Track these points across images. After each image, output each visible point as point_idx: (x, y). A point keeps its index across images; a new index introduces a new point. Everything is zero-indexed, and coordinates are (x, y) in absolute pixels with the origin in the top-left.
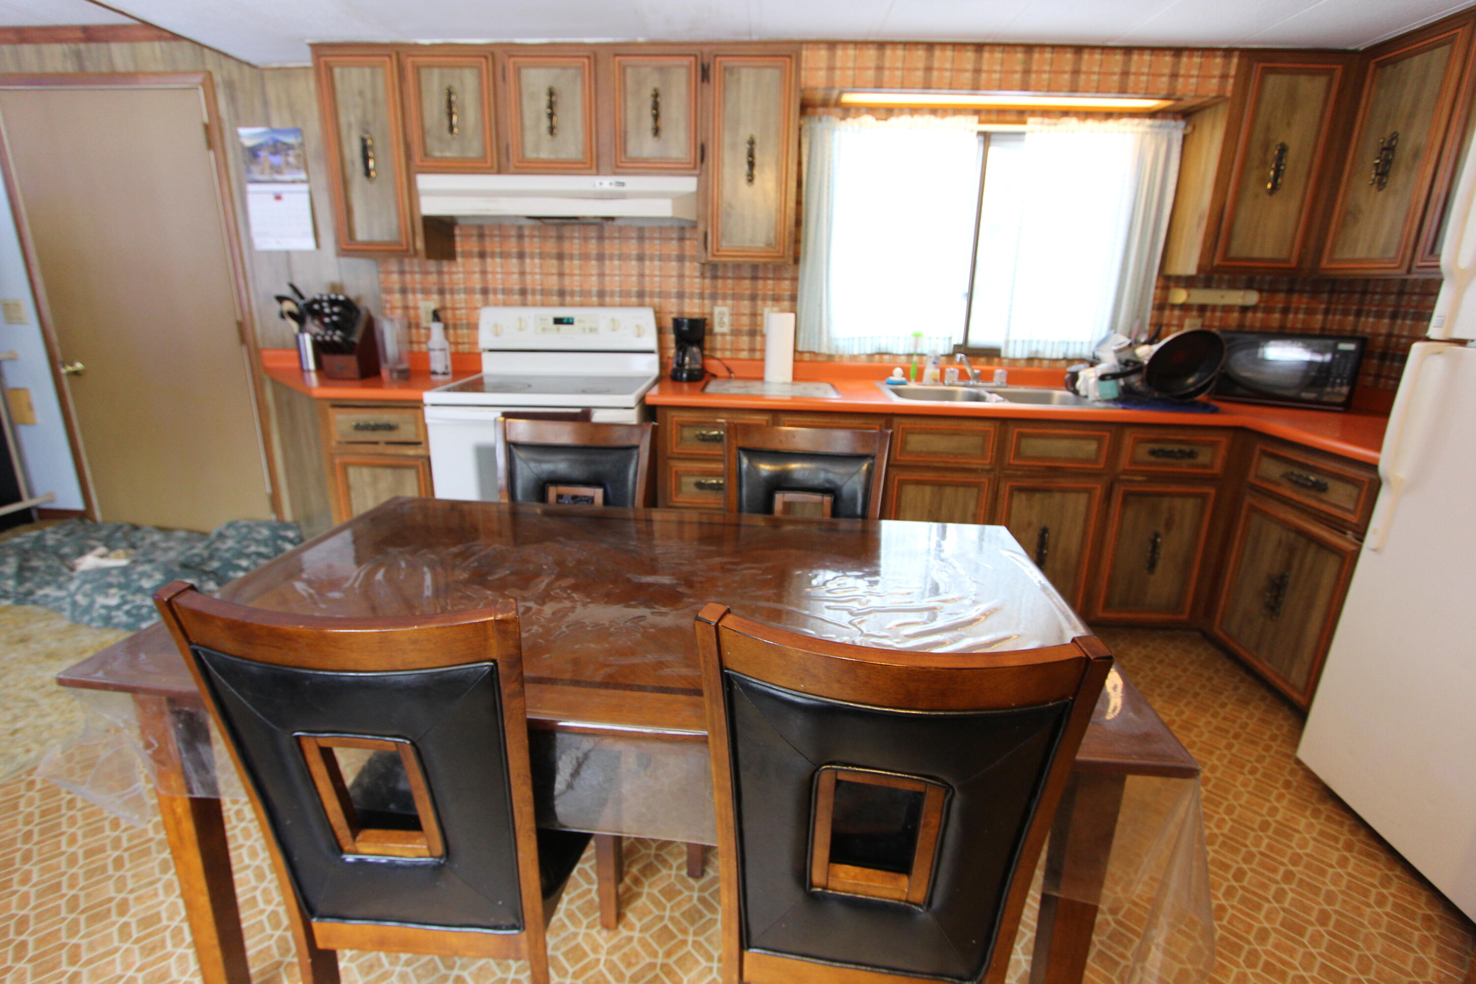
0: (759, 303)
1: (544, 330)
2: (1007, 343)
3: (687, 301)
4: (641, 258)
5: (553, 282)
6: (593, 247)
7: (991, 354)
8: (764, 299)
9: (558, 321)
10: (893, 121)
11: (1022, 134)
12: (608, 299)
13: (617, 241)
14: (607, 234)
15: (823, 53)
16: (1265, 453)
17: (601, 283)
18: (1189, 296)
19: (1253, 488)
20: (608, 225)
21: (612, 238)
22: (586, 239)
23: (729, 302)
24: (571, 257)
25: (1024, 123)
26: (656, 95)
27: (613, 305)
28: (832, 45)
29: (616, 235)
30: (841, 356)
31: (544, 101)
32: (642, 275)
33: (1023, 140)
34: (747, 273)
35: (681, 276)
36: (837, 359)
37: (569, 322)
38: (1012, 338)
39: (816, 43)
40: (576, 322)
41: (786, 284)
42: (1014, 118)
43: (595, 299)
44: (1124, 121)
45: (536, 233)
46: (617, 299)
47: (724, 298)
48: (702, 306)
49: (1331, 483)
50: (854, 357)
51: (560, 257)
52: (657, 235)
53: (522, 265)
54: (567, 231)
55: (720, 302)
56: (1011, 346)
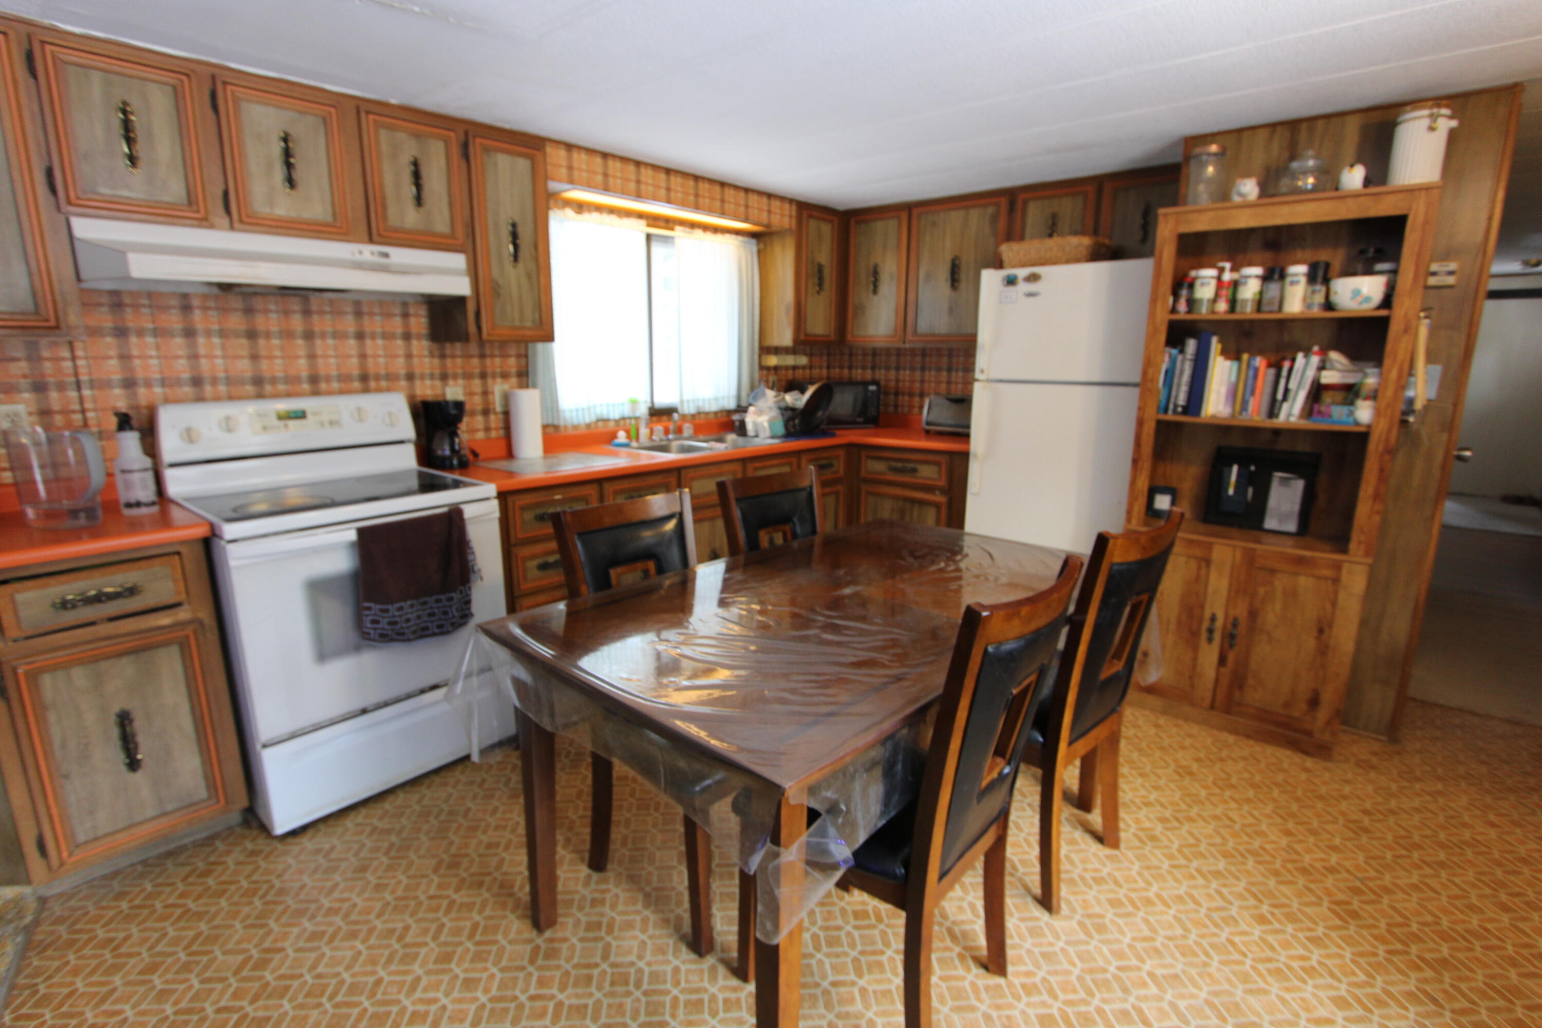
0: (490, 381)
1: (265, 428)
2: (682, 401)
3: (418, 383)
4: (360, 336)
5: (244, 366)
6: (297, 322)
7: (667, 412)
8: (494, 377)
9: (285, 416)
10: (586, 216)
11: (672, 238)
12: (323, 386)
13: (328, 317)
14: (314, 307)
15: (562, 153)
16: (868, 457)
17: (312, 365)
19: (867, 481)
20: (314, 299)
21: (322, 313)
22: (286, 313)
23: (461, 382)
24: (268, 335)
25: (672, 229)
26: (416, 164)
27: (330, 393)
28: (570, 147)
29: (327, 309)
30: (566, 427)
31: (277, 148)
32: (363, 356)
33: (673, 243)
34: (474, 350)
35: (409, 356)
36: (562, 429)
37: (301, 415)
38: (685, 398)
39: (557, 143)
40: (309, 414)
41: (512, 361)
42: (662, 224)
43: (306, 387)
44: (728, 236)
45: (212, 304)
46: (335, 385)
47: (455, 377)
48: (433, 387)
49: (920, 467)
50: (575, 427)
51: (252, 335)
52: (377, 310)
53: (193, 345)
54: (258, 303)
55: (451, 382)
56: (686, 405)
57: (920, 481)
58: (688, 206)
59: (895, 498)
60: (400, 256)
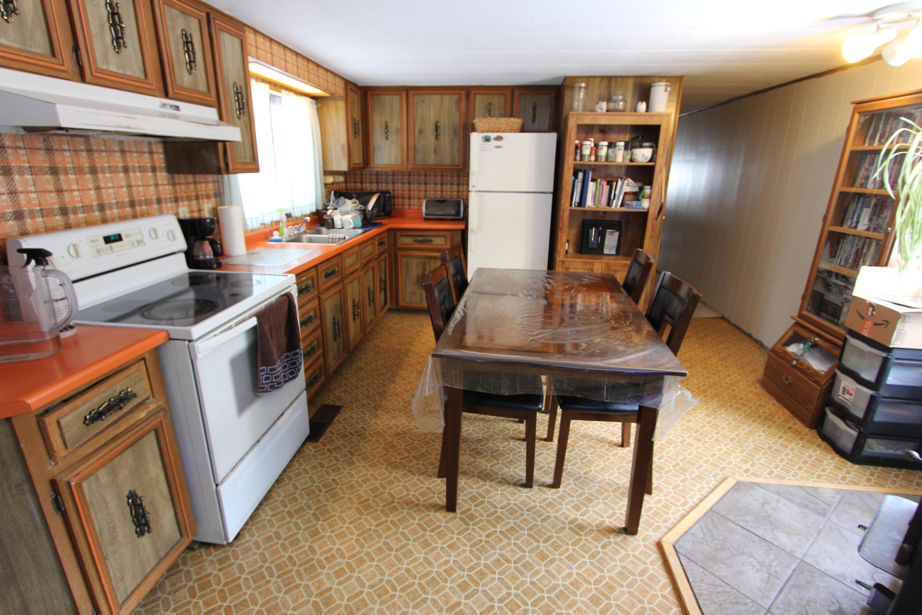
0: (201, 201)
1: (98, 251)
2: (293, 209)
3: (164, 206)
4: (126, 170)
5: (52, 200)
6: (84, 159)
8: (203, 198)
9: (108, 240)
11: (280, 97)
12: (108, 213)
13: (104, 154)
14: (94, 147)
15: (253, 36)
16: (401, 235)
17: (99, 197)
18: (334, 179)
19: (401, 249)
21: (99, 151)
22: (76, 151)
23: (186, 203)
24: (66, 171)
25: (280, 92)
28: (256, 33)
29: (103, 148)
30: (247, 231)
32: (129, 186)
35: (156, 185)
37: (118, 238)
38: (295, 206)
39: (252, 29)
40: (123, 236)
43: (97, 214)
44: (304, 98)
45: (21, 144)
47: (182, 199)
48: (172, 209)
49: (432, 239)
51: (54, 171)
52: (134, 149)
53: (11, 182)
54: (55, 143)
55: (180, 203)
56: (296, 210)
57: (435, 247)
59: (420, 257)
60: (186, 108)
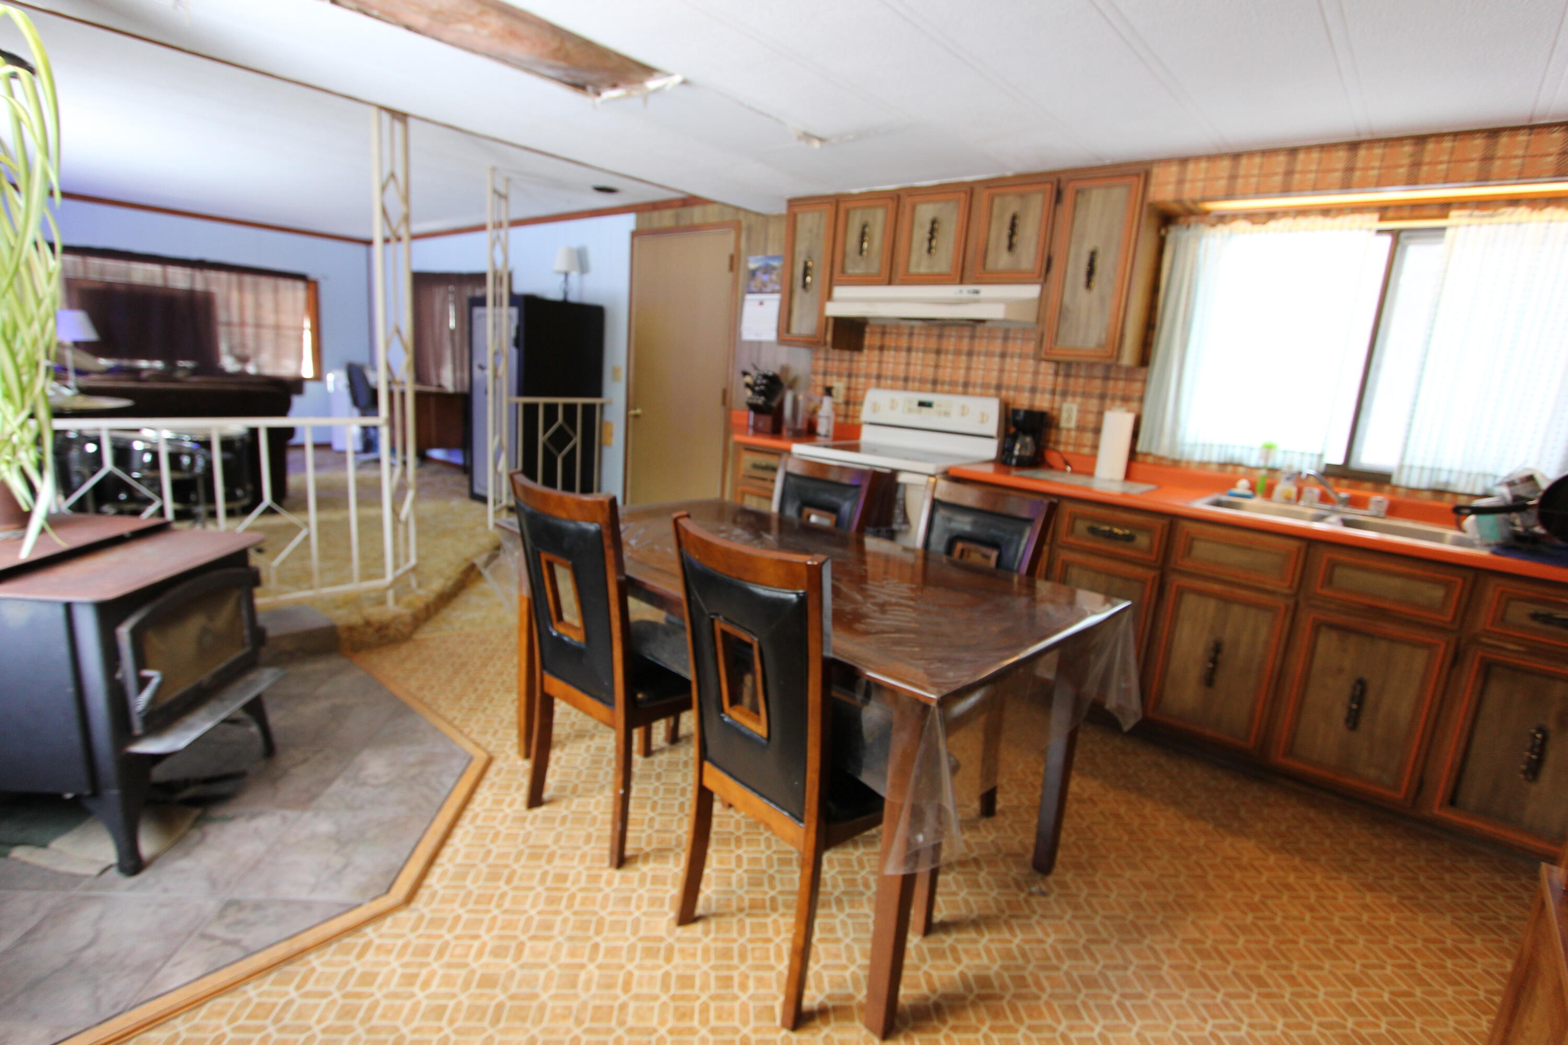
0: (1108, 402)
2: (1401, 467)
3: (1038, 396)
4: (1003, 355)
6: (965, 344)
7: (1380, 479)
8: (1113, 398)
9: (922, 404)
10: (1272, 224)
12: (970, 390)
13: (985, 341)
14: (978, 334)
15: (1174, 169)
17: (967, 375)
20: (979, 327)
21: (981, 337)
22: (961, 338)
23: (1079, 400)
24: (947, 353)
25: (1445, 216)
26: (1014, 218)
27: (974, 395)
28: (1183, 161)
29: (986, 334)
30: (1188, 463)
31: (928, 227)
32: (1001, 371)
33: (1442, 236)
34: (1098, 372)
35: (1036, 373)
36: (1183, 465)
37: (930, 405)
38: (1407, 462)
39: (1166, 161)
40: (936, 406)
41: (1137, 386)
42: (1435, 212)
43: (960, 389)
45: (923, 332)
46: (978, 390)
47: (1074, 395)
48: (1053, 401)
50: (1203, 464)
51: (938, 352)
52: (1019, 336)
53: (909, 357)
54: (947, 331)
55: (1070, 399)
56: (1405, 472)
58: (1393, 184)
60: (987, 291)
